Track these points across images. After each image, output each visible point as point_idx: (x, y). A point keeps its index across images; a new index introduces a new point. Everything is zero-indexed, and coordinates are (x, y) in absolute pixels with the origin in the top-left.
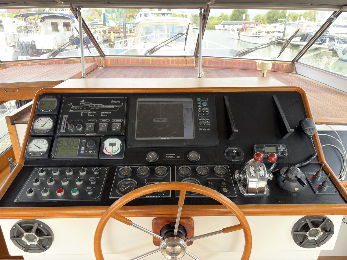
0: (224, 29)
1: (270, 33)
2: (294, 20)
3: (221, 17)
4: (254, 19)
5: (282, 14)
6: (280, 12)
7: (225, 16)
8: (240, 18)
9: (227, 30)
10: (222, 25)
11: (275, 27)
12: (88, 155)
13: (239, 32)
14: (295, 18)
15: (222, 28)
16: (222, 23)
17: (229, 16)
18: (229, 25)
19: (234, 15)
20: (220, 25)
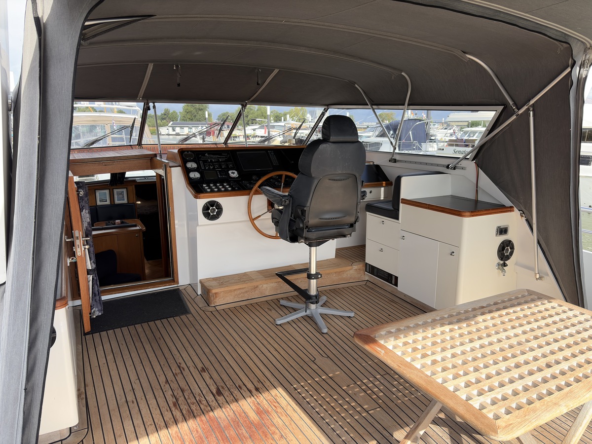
0: (174, 133)
1: (250, 137)
2: (277, 121)
3: (165, 115)
4: (218, 119)
5: (259, 112)
6: (256, 110)
7: (172, 113)
8: (198, 117)
9: (180, 135)
10: (171, 128)
11: (254, 130)
12: (223, 178)
13: (203, 137)
14: (278, 119)
15: (171, 132)
16: (170, 125)
17: (178, 114)
18: (182, 128)
19: (187, 112)
20: (167, 127)
